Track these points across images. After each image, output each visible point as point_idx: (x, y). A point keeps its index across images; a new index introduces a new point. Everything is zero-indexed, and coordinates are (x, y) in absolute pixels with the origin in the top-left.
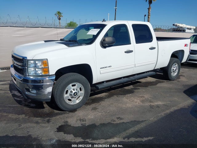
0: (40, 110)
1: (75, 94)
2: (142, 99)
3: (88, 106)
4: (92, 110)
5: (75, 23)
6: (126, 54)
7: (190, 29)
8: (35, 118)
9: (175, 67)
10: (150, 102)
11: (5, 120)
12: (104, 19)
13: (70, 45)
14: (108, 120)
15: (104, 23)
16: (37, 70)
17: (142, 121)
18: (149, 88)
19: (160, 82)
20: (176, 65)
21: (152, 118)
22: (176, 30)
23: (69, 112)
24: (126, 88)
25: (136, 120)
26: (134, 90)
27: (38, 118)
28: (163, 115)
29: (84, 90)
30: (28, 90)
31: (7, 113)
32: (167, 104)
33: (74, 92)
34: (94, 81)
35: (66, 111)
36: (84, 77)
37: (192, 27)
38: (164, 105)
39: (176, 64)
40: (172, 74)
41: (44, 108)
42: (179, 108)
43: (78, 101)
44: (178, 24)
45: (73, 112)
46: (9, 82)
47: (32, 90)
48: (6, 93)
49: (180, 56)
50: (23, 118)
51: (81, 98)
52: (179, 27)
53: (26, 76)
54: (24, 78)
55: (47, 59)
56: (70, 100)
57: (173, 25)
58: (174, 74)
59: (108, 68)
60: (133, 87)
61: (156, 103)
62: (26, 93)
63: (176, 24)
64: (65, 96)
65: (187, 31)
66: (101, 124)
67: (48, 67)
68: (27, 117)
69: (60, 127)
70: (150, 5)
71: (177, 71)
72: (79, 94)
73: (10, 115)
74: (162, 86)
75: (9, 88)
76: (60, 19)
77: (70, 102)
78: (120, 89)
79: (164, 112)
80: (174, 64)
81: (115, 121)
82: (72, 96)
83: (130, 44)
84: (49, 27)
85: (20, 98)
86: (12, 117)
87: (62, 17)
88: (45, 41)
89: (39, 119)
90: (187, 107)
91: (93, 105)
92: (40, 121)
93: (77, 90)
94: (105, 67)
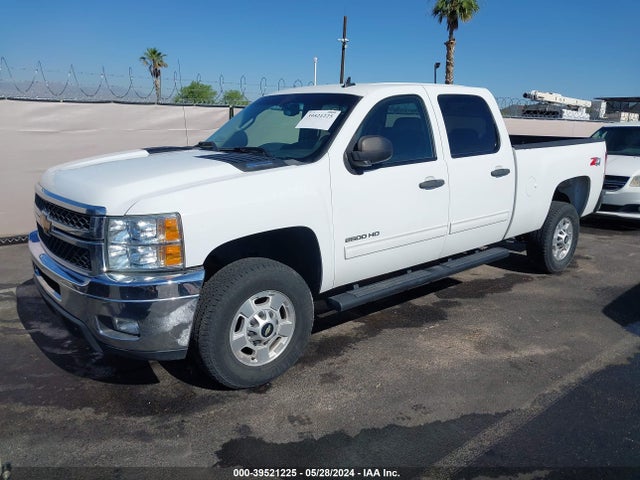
0: (145, 390)
1: (268, 330)
2: (476, 338)
3: (308, 370)
4: (322, 382)
5: (208, 88)
6: (424, 190)
7: (576, 108)
8: (132, 418)
9: (563, 232)
10: (506, 347)
11: (23, 431)
12: (349, 78)
13: (249, 166)
14: (383, 418)
15: (349, 91)
16: (141, 250)
17: (499, 416)
18: (492, 301)
19: (520, 280)
20: (567, 225)
21: (524, 402)
22: (535, 112)
23: (249, 392)
24: (418, 302)
25: (476, 412)
26: (445, 309)
27: (143, 419)
28: (558, 390)
29: (293, 315)
30: (108, 322)
31: (26, 404)
32: (561, 353)
33: (262, 322)
34: (327, 285)
35: (233, 390)
36: (294, 272)
37: (581, 103)
38: (552, 356)
39: (567, 220)
40: (555, 253)
41: (155, 380)
42: (602, 366)
43: (274, 355)
44: (539, 94)
45: (260, 392)
46: (14, 290)
47: (122, 320)
48: (10, 330)
49: (577, 197)
50: (88, 422)
51: (285, 342)
52: (542, 103)
53: (101, 272)
54: (94, 280)
55: (177, 214)
56: (247, 351)
57: (525, 96)
58: (561, 254)
59: (368, 240)
60: (439, 300)
61: (526, 353)
62: (101, 332)
63: (533, 93)
64: (235, 336)
65: (567, 113)
66: (365, 431)
67: (182, 242)
68: (103, 416)
69: (226, 446)
70: (451, 33)
71: (569, 242)
72: (278, 330)
73: (40, 412)
74: (526, 291)
75: (15, 311)
76: (156, 74)
77: (249, 357)
78: (397, 307)
79: (560, 383)
80: (561, 223)
81: (409, 418)
82: (255, 338)
83: (435, 159)
84: (143, 101)
85: (63, 348)
86: (50, 417)
87: (166, 66)
88: (151, 151)
89: (146, 422)
90: (625, 362)
91: (324, 366)
92: (151, 430)
93: (271, 315)
94: (361, 237)
